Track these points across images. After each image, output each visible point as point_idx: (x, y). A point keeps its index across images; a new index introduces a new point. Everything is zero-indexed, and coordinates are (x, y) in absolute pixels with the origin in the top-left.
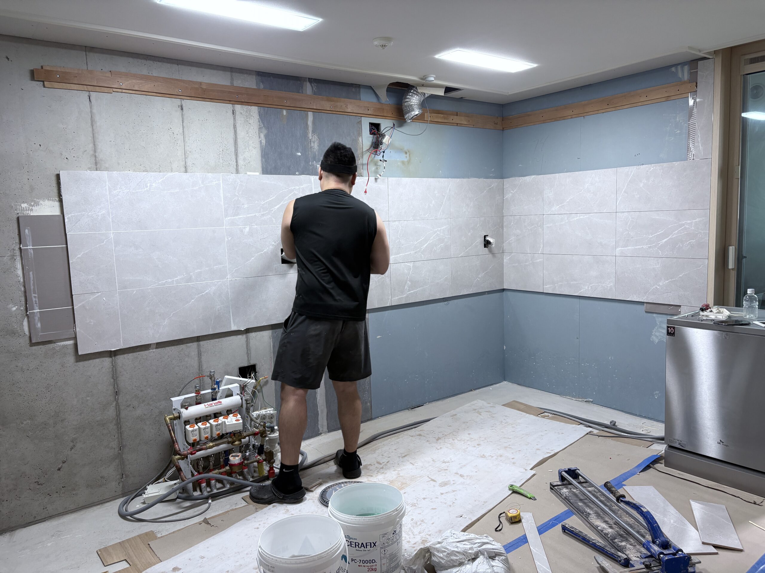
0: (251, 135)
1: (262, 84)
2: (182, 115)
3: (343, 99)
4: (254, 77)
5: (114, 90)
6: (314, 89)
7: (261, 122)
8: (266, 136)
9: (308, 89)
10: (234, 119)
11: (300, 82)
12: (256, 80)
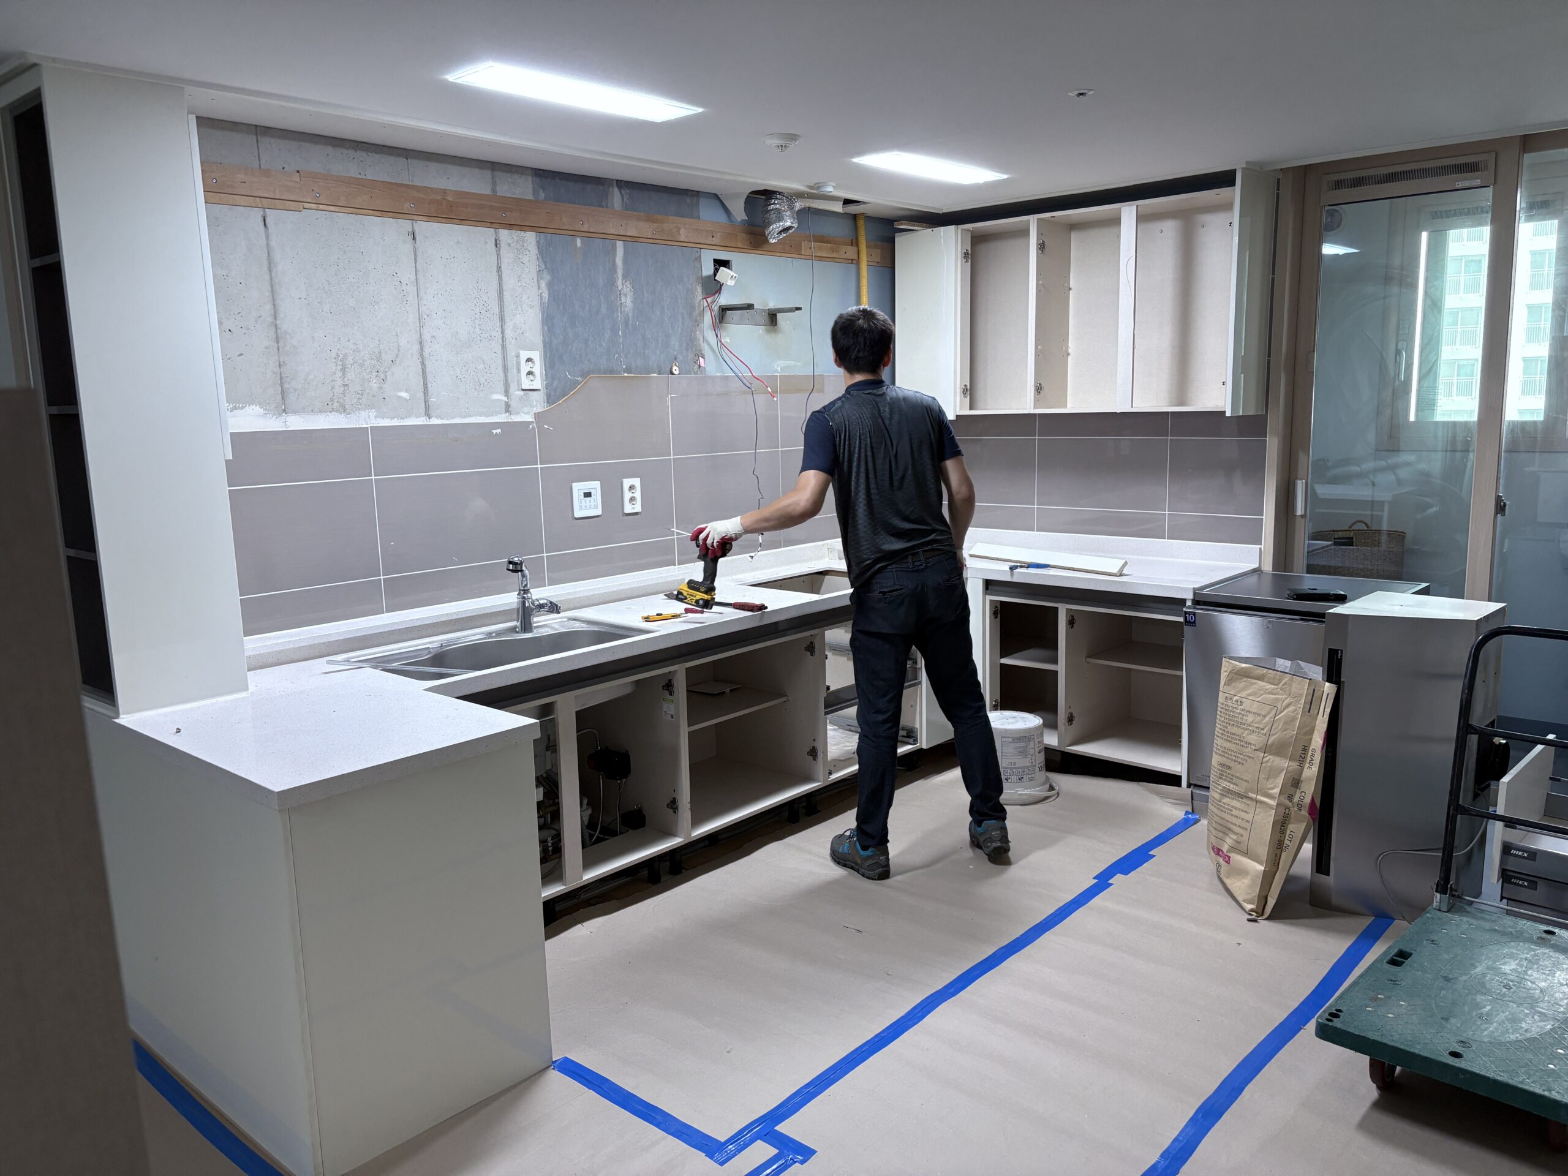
0: (525, 284)
1: (541, 191)
2: (415, 249)
3: (671, 217)
4: (530, 178)
5: (307, 205)
6: (625, 199)
7: (540, 260)
8: (550, 285)
9: (616, 198)
10: (498, 255)
11: (602, 188)
12: (532, 183)
